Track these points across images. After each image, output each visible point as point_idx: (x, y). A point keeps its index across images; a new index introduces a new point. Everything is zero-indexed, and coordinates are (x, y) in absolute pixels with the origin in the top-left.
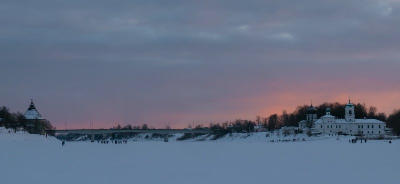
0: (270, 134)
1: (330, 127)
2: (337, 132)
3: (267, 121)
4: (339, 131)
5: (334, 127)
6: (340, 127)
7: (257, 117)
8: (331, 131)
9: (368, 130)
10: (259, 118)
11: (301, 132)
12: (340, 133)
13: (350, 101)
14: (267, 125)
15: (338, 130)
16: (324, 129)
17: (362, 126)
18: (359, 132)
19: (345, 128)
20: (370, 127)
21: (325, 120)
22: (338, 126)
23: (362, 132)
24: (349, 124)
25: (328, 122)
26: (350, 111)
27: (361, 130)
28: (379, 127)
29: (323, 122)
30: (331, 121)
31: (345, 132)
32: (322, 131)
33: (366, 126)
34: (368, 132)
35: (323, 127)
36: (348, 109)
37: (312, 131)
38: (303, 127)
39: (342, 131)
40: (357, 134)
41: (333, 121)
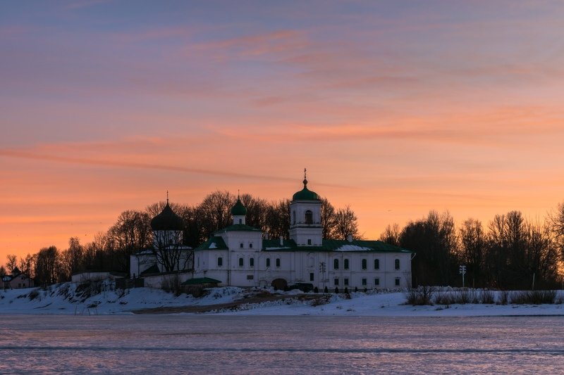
0: (42, 292)
1: (247, 262)
2: (271, 280)
3: (33, 265)
4: (276, 276)
5: (260, 263)
6: (278, 265)
7: (9, 257)
9: (365, 275)
10: (13, 260)
12: (278, 284)
13: (305, 182)
14: (33, 275)
16: (229, 271)
17: (347, 261)
18: (337, 282)
19: (294, 266)
20: (371, 264)
21: (232, 239)
22: (273, 263)
23: (346, 281)
24: (304, 255)
25: (242, 245)
26: (309, 215)
27: (342, 274)
28: (397, 267)
29: (226, 248)
30: (251, 246)
31: (291, 279)
32: (221, 276)
33: (355, 261)
34: (364, 281)
35: (225, 266)
36: (301, 209)
37: (184, 278)
38: (143, 268)
39: (282, 276)
40: (331, 285)
41: (258, 245)
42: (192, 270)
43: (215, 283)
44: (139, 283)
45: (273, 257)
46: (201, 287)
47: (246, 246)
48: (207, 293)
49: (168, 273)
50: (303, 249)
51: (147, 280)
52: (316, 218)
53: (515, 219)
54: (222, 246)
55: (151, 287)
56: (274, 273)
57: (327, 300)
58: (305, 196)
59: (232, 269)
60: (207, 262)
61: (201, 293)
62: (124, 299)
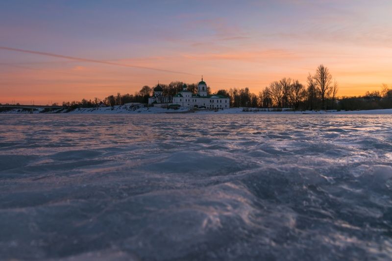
1: (188, 100)
2: (194, 105)
5: (191, 101)
6: (196, 101)
8: (189, 104)
9: (218, 104)
13: (202, 79)
17: (213, 101)
19: (200, 102)
20: (219, 101)
21: (184, 94)
22: (194, 101)
23: (213, 106)
24: (202, 99)
25: (186, 96)
26: (203, 88)
27: (212, 104)
28: (226, 102)
29: (182, 96)
30: (189, 96)
31: (199, 105)
32: (181, 104)
33: (215, 100)
34: (218, 106)
35: (182, 101)
36: (201, 86)
37: (169, 104)
38: (153, 102)
39: (197, 104)
40: (209, 107)
41: (191, 96)
42: (172, 102)
43: (179, 106)
44: (152, 105)
45: (194, 99)
46: (176, 107)
48: (179, 108)
49: (161, 103)
50: (202, 97)
51: (155, 105)
52: (205, 89)
53: (247, 89)
54: (181, 96)
55: (156, 107)
56: (195, 103)
57: (217, 111)
58: (202, 83)
59: (184, 102)
60: (176, 100)
61: (177, 109)
62: (149, 110)
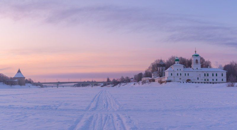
1: (179, 74)
5: (183, 75)
6: (188, 75)
8: (180, 79)
9: (213, 78)
11: (154, 81)
12: (188, 81)
15: (187, 78)
17: (208, 74)
18: (205, 80)
19: (193, 75)
20: (214, 75)
21: (175, 68)
23: (208, 80)
24: (196, 72)
25: (178, 70)
26: (197, 61)
27: (206, 78)
28: (222, 76)
30: (180, 70)
31: (192, 79)
32: (172, 79)
33: (211, 74)
34: (213, 80)
35: (173, 76)
39: (190, 79)
41: (182, 70)
45: (187, 73)
47: (179, 70)
51: (156, 80)
52: (199, 61)
55: (156, 82)
59: (175, 76)
